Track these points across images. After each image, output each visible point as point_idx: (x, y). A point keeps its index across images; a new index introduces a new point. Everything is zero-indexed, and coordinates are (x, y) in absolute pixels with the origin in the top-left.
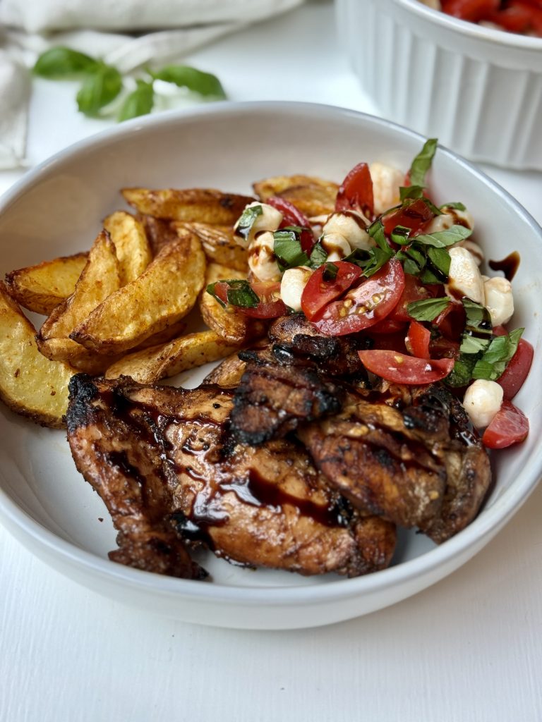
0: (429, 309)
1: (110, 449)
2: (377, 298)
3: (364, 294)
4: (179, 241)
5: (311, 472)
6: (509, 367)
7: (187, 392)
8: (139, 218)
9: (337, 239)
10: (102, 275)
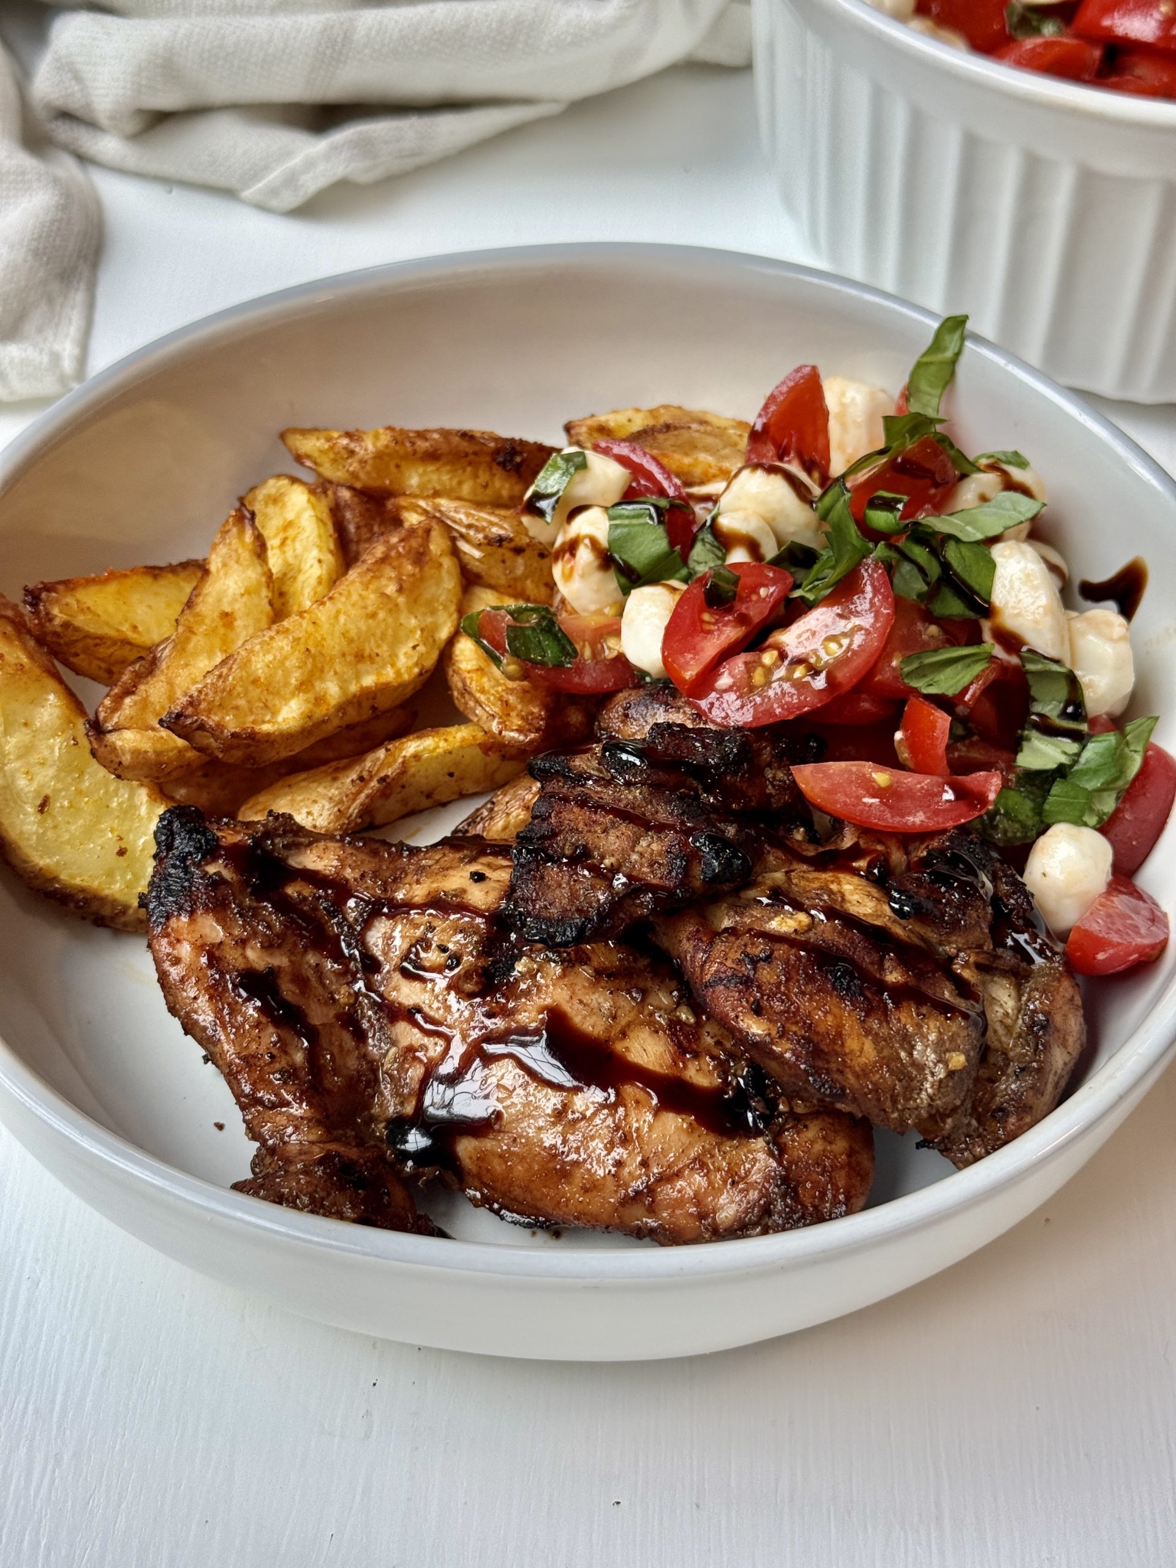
0: (949, 671)
1: (240, 964)
2: (833, 646)
3: (805, 636)
4: (403, 533)
5: (685, 1015)
6: (1124, 802)
7: (414, 851)
8: (321, 487)
9: (746, 519)
10: (235, 600)
